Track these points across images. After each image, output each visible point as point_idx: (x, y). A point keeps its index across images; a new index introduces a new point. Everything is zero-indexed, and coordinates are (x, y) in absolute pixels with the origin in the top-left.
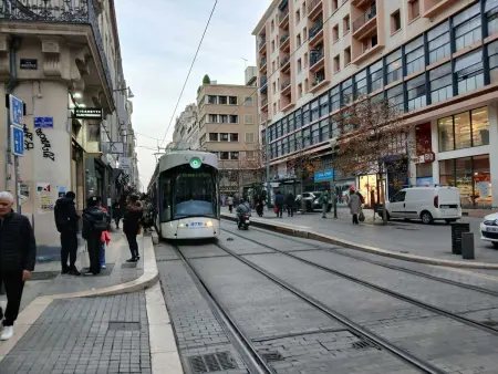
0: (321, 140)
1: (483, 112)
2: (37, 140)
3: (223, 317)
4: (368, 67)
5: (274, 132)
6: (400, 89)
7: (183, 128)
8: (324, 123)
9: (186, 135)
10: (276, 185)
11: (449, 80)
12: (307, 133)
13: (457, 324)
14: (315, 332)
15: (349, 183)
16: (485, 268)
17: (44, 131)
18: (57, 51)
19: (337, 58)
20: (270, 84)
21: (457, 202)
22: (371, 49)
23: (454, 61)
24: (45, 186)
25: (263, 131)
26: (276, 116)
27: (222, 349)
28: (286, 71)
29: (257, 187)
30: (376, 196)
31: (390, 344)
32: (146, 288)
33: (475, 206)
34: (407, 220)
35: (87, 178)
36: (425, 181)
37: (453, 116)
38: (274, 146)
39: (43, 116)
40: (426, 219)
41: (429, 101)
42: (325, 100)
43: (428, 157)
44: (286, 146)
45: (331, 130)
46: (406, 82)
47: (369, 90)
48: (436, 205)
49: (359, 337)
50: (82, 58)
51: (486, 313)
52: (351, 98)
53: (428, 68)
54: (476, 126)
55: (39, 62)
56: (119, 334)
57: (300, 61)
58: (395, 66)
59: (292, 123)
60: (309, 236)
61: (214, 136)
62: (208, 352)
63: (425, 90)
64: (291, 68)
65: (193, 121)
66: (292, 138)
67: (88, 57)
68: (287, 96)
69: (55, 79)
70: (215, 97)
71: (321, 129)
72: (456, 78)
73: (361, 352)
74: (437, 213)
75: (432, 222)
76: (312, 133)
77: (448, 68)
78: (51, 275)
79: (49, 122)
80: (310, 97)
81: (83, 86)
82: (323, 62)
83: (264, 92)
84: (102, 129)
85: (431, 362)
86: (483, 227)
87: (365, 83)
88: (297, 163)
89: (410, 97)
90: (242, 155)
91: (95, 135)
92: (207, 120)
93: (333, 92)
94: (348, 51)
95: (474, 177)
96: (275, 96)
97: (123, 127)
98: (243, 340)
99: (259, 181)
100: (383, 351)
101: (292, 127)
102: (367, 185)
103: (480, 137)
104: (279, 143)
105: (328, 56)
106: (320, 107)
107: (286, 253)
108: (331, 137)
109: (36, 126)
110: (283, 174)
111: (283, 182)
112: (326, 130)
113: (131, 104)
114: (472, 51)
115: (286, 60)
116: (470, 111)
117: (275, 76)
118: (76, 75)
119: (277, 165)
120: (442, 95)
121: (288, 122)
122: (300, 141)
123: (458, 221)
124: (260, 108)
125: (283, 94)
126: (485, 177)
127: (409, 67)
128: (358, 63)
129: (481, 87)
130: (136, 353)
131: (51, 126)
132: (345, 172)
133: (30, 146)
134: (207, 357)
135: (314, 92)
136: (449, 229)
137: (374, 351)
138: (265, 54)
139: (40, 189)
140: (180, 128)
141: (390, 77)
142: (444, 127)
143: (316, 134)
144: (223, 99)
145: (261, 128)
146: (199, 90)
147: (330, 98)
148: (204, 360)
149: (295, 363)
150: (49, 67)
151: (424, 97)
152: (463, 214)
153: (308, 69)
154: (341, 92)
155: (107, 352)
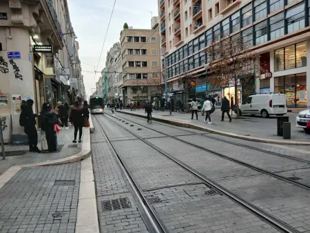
0: (200, 64)
1: (304, 45)
2: (10, 67)
3: (127, 177)
4: (231, 16)
5: (170, 60)
6: (251, 31)
7: (112, 59)
8: (202, 54)
9: (114, 63)
10: (171, 95)
11: (282, 24)
12: (191, 60)
13: (273, 179)
14: (183, 185)
15: (217, 93)
16: (296, 144)
17: (15, 60)
18: (19, 7)
19: (210, 10)
20: (167, 28)
21: (284, 103)
22: (233, 4)
23: (286, 11)
24: (17, 96)
25: (163, 60)
26: (171, 50)
27: (124, 196)
28: (178, 20)
29: (159, 96)
30: (234, 101)
31: (228, 192)
32: (82, 160)
33: (296, 106)
34: (253, 116)
35: (47, 92)
36: (265, 91)
37: (284, 48)
38: (170, 69)
39: (14, 51)
40: (264, 114)
41: (269, 38)
42: (203, 38)
43: (268, 75)
44: (178, 70)
45: (206, 58)
46: (254, 25)
47: (231, 32)
48: (271, 105)
49: (210, 188)
50: (38, 12)
51: (292, 172)
52: (219, 37)
53: (269, 16)
54: (299, 55)
55: (8, 15)
56: (60, 188)
57: (186, 12)
58: (248, 15)
59: (181, 54)
60: (189, 126)
61: (131, 64)
62: (115, 198)
63: (267, 30)
64: (181, 17)
65: (118, 54)
66: (181, 64)
67: (41, 11)
68: (178, 36)
69: (19, 26)
70: (132, 37)
71: (200, 58)
72: (287, 22)
73: (210, 197)
74: (271, 111)
75: (268, 116)
76: (194, 60)
77: (282, 16)
78: (22, 153)
79: (17, 55)
80: (193, 36)
81: (39, 31)
82: (201, 13)
83: (164, 34)
84: (55, 59)
85: (252, 203)
86: (298, 119)
87: (228, 26)
88: (184, 80)
89: (257, 36)
90: (150, 76)
91: (51, 63)
92: (127, 53)
93: (208, 33)
94: (217, 5)
95: (296, 88)
96: (171, 36)
97: (72, 59)
98: (138, 190)
99: (160, 92)
100: (224, 196)
101: (181, 57)
102: (229, 94)
103: (301, 61)
104: (174, 68)
105: (205, 9)
106: (200, 43)
107: (173, 137)
108: (206, 63)
109: (9, 57)
110: (176, 87)
111: (175, 93)
112: (203, 58)
113: (77, 43)
114: (298, 4)
115: (178, 12)
116: (295, 44)
117: (170, 23)
118: (34, 23)
119: (172, 82)
120: (277, 34)
121: (179, 53)
122: (186, 66)
123: (284, 116)
124: (161, 45)
125: (175, 35)
126: (303, 87)
127: (257, 16)
128: (224, 13)
129: (303, 28)
130: (69, 199)
131: (19, 57)
132: (213, 85)
133: (7, 71)
134: (113, 201)
135: (196, 33)
136: (276, 120)
137: (218, 196)
138: (164, 8)
139: (14, 98)
140: (110, 59)
141: (245, 22)
142: (278, 55)
143: (197, 61)
144: (137, 39)
145: (162, 58)
146: (121, 33)
147: (206, 37)
148: (111, 203)
149: (167, 204)
150: (15, 18)
151: (266, 36)
152: (288, 111)
153: (192, 17)
154: (213, 33)
155: (51, 199)
